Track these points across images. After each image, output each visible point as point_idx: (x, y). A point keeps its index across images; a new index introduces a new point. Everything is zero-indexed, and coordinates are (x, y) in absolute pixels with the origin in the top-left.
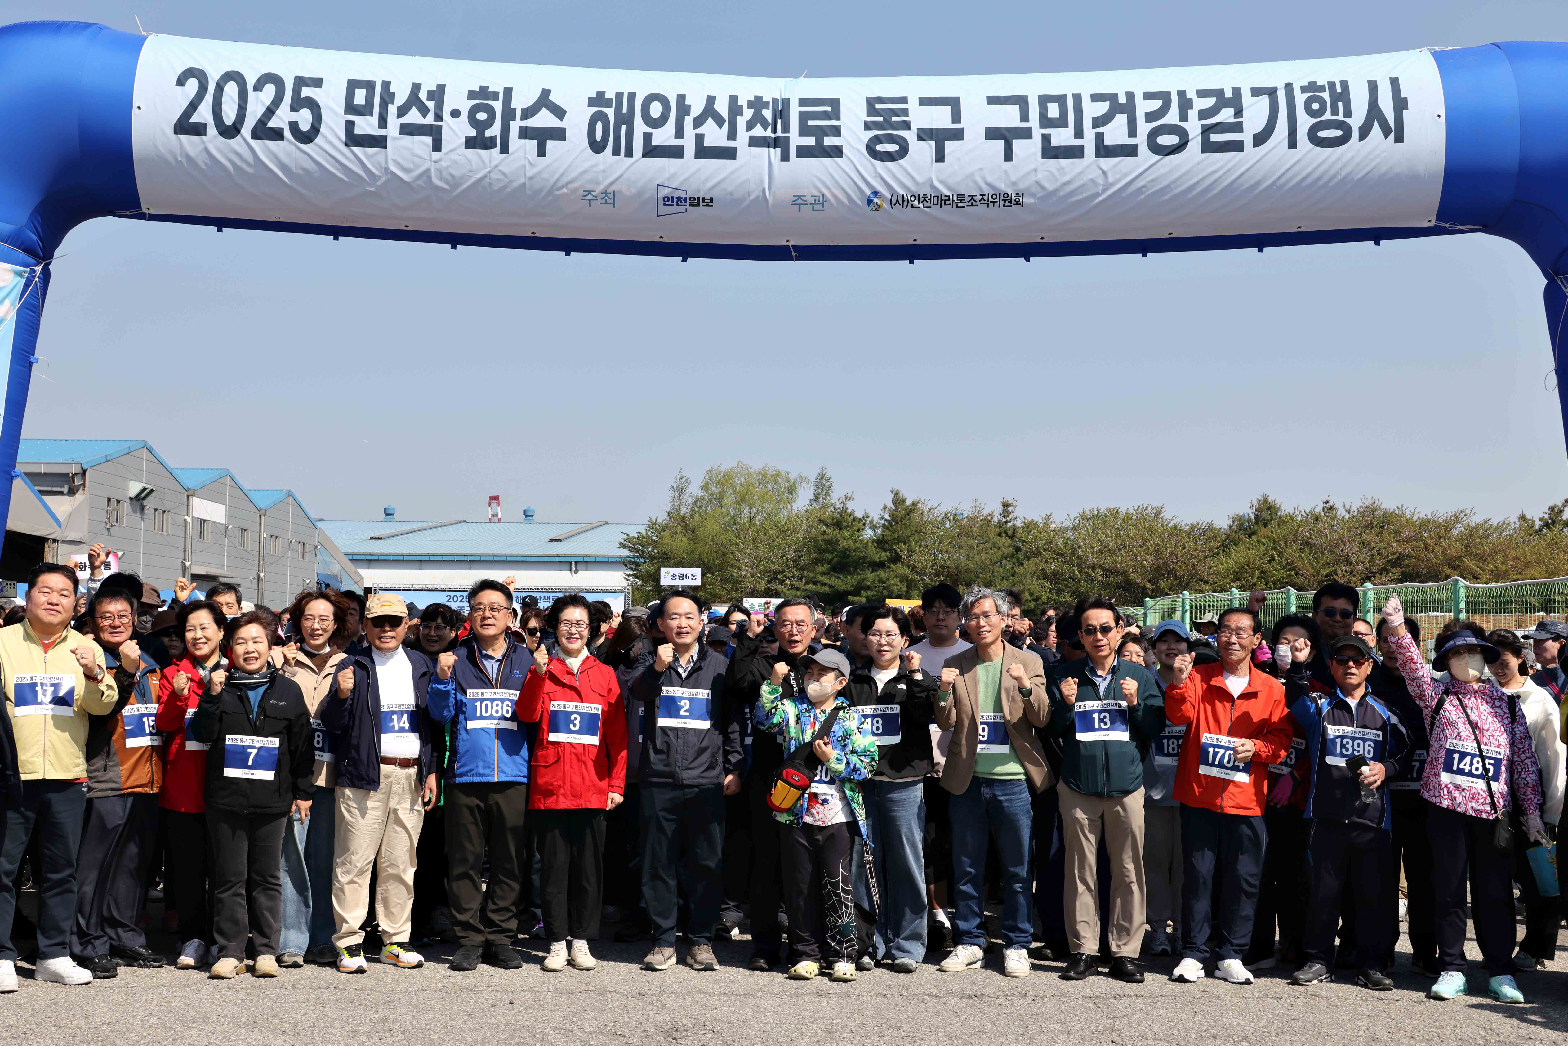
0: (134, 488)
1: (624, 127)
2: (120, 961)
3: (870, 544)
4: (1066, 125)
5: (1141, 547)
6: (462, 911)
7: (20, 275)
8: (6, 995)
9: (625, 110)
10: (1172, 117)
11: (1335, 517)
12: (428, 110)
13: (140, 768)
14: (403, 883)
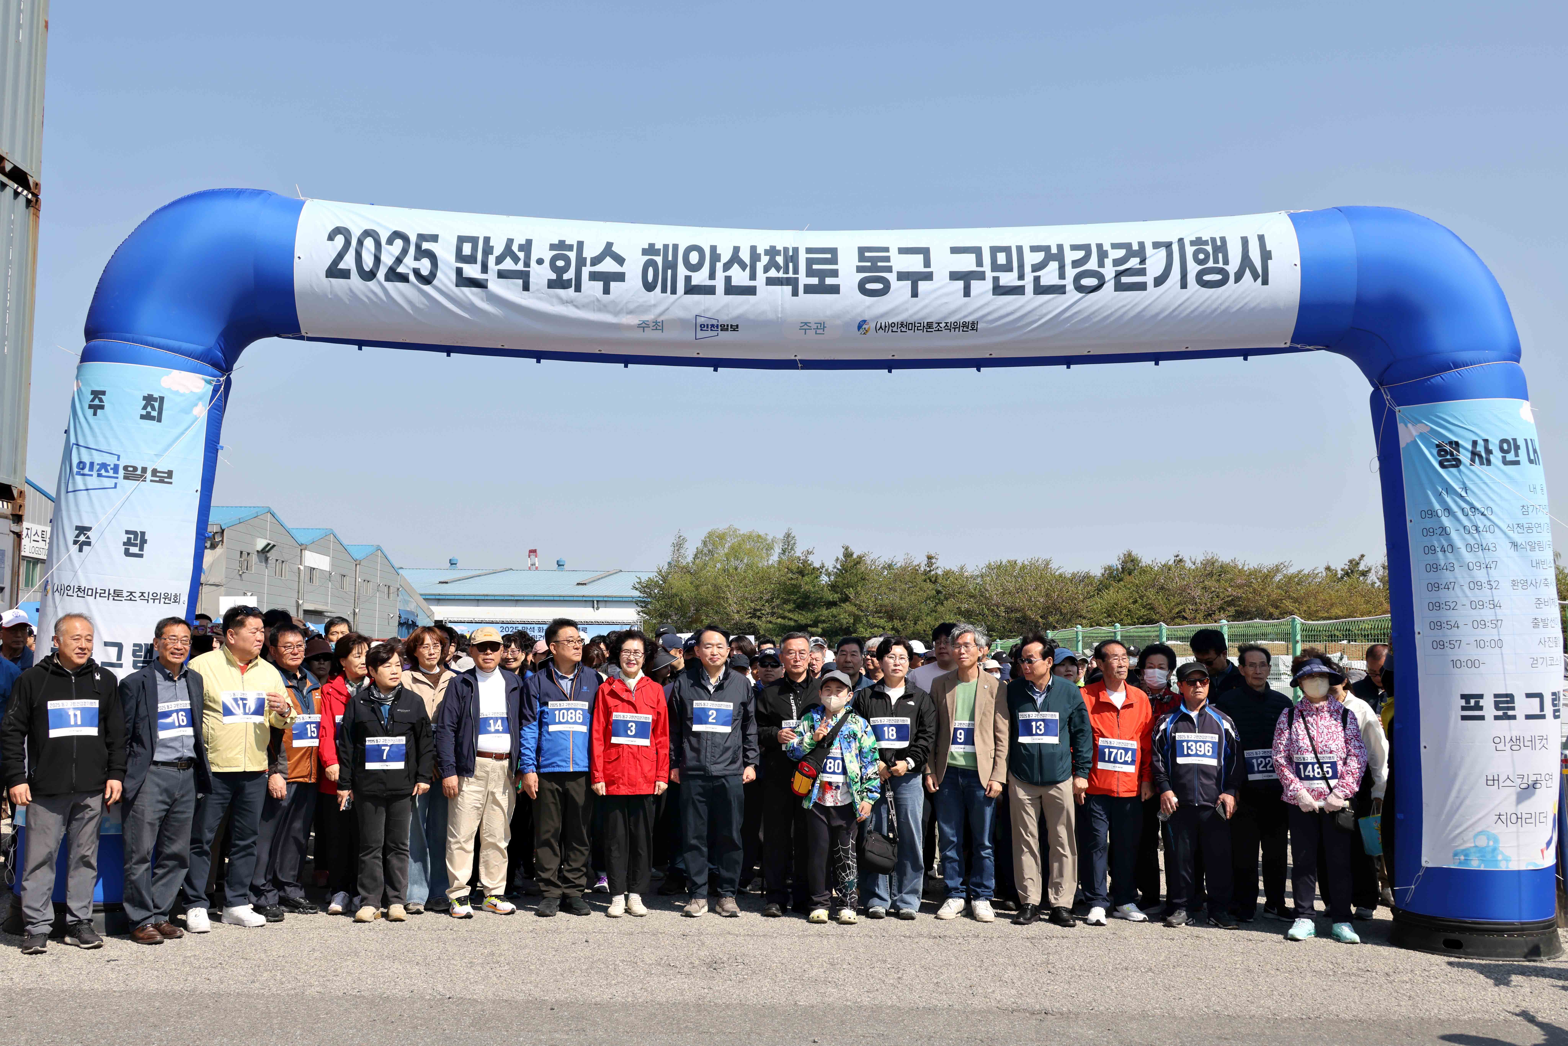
0: (261, 544)
1: (669, 272)
2: (285, 909)
3: (825, 588)
4: (1011, 270)
5: (1034, 590)
6: (545, 870)
7: (209, 382)
8: (202, 935)
9: (670, 258)
10: (1092, 264)
11: (1184, 568)
12: (519, 259)
13: (302, 763)
14: (499, 849)
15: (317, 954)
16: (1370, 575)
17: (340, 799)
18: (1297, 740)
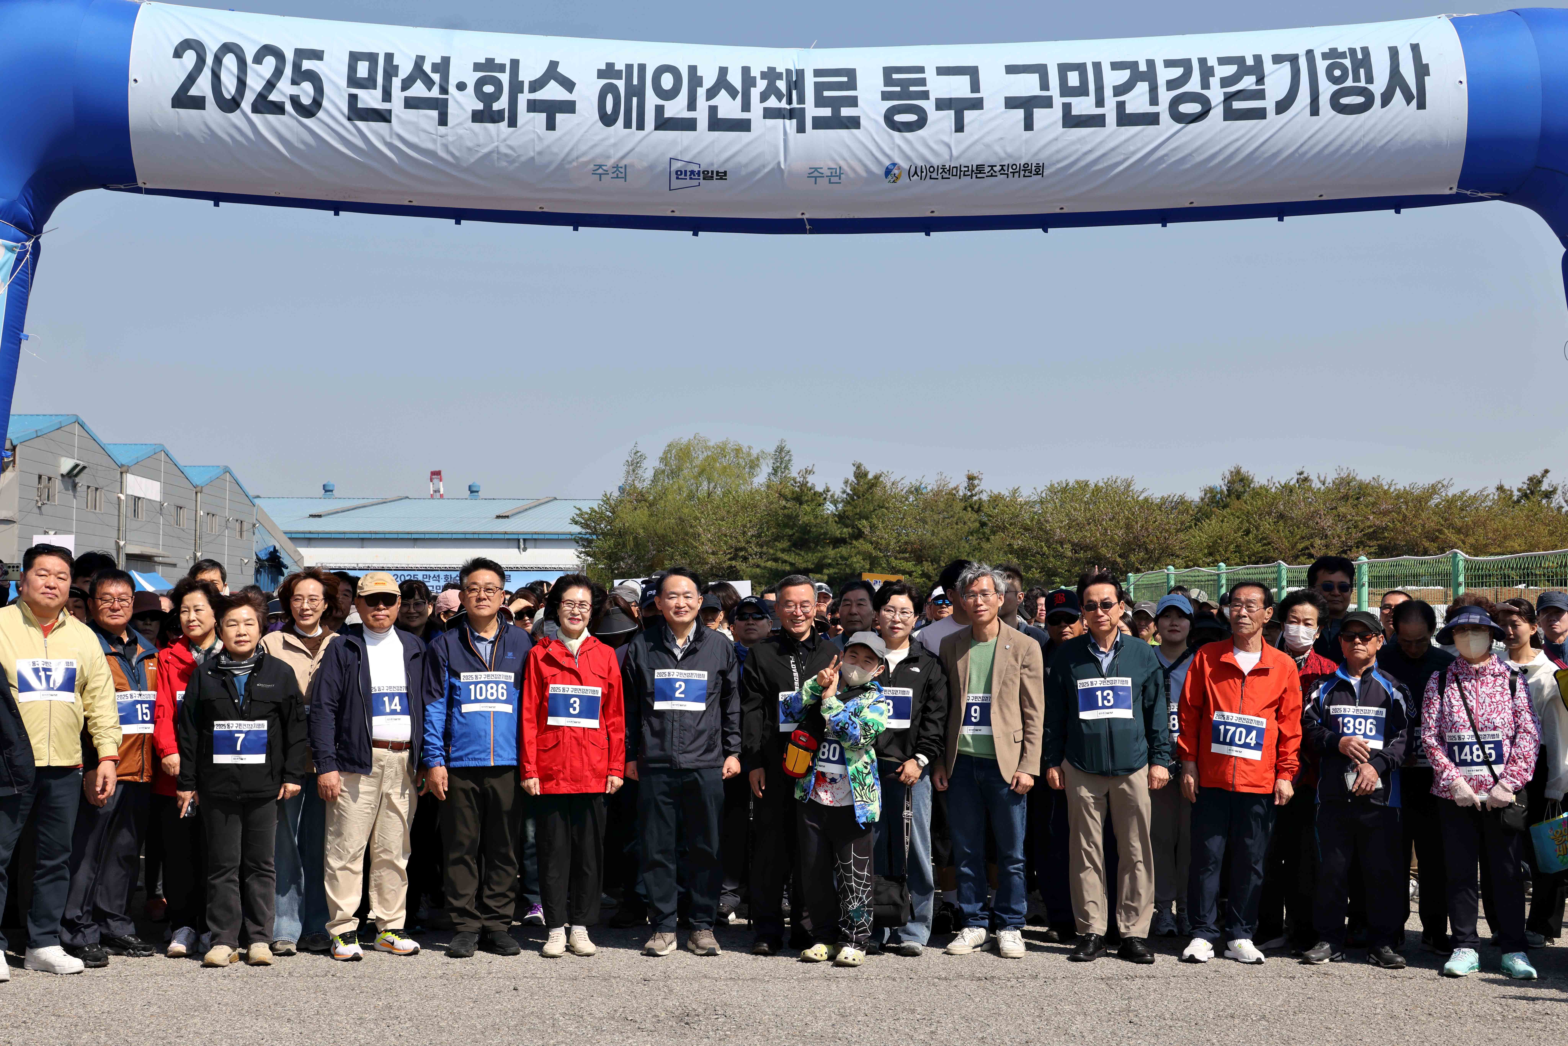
0: (66, 465)
1: (635, 100)
2: (110, 950)
3: (830, 519)
4: (1086, 94)
5: (1111, 520)
6: (457, 896)
7: (11, 249)
9: (635, 82)
10: (1194, 85)
11: (1310, 489)
12: (434, 83)
13: (130, 756)
14: (397, 869)
15: (154, 1009)
16: (1556, 496)
17: (180, 803)
18: (1451, 714)
